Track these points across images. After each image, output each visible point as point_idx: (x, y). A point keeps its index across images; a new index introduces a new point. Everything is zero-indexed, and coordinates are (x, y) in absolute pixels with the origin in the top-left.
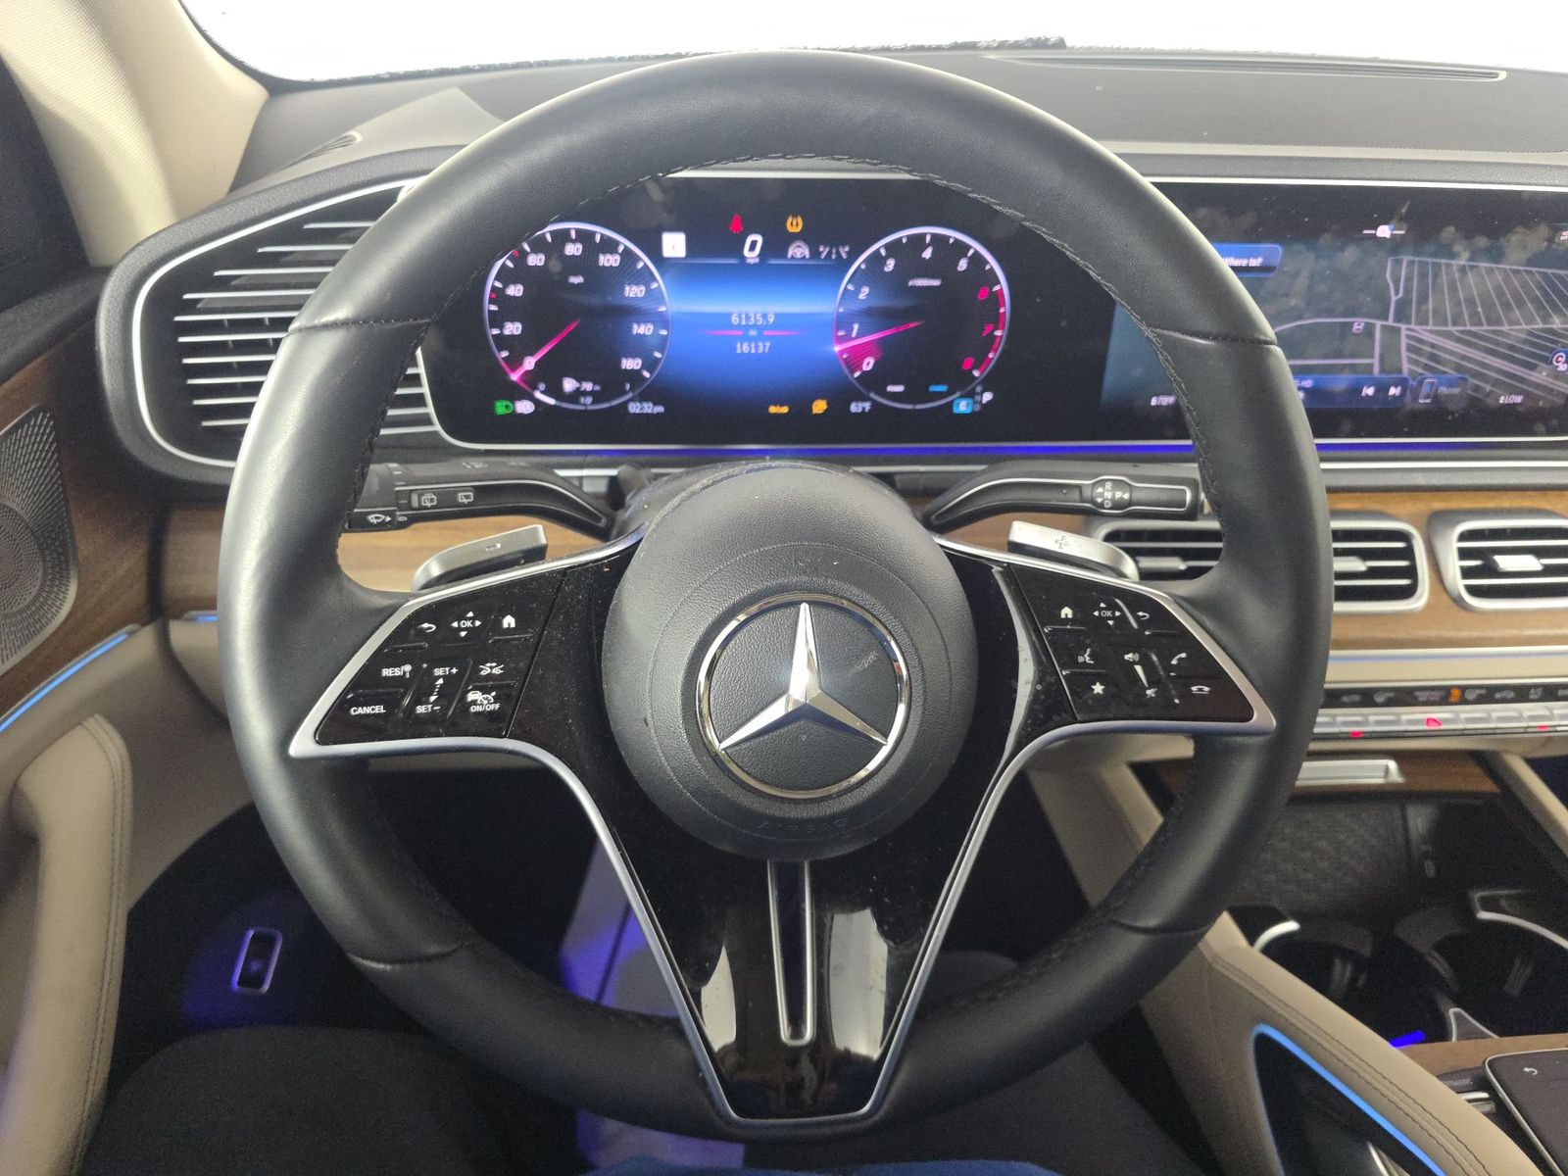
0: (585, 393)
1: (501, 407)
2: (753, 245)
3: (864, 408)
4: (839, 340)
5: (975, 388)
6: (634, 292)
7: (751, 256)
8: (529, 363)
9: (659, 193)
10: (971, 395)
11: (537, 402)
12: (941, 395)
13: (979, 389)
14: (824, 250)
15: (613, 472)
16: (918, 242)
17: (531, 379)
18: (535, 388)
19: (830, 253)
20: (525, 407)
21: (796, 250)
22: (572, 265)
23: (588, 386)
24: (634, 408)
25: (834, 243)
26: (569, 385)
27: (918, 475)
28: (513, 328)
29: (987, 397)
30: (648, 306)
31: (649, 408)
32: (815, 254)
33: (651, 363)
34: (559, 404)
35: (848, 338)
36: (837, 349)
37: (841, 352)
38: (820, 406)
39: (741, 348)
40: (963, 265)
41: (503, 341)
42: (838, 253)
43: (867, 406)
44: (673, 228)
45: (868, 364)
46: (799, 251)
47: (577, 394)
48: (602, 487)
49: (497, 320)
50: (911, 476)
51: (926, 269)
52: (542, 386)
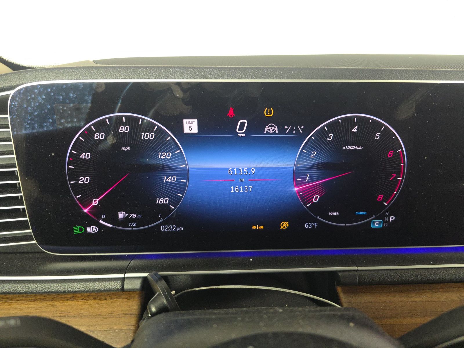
0: (132, 220)
1: (77, 230)
2: (242, 125)
3: (313, 226)
4: (297, 184)
5: (385, 212)
6: (164, 156)
7: (241, 133)
8: (95, 202)
9: (180, 92)
10: (381, 217)
11: (100, 226)
12: (363, 217)
13: (387, 213)
14: (288, 129)
15: (145, 275)
16: (349, 121)
17: (97, 212)
18: (100, 218)
19: (291, 130)
20: (92, 229)
21: (270, 128)
22: (122, 139)
23: (134, 216)
24: (164, 228)
25: (294, 124)
26: (121, 215)
27: (356, 272)
28: (84, 180)
29: (392, 218)
30: (174, 164)
31: (173, 228)
32: (282, 130)
33: (175, 201)
34: (114, 227)
35: (303, 183)
36: (296, 189)
37: (298, 192)
38: (285, 225)
39: (234, 190)
40: (378, 136)
41: (78, 188)
42: (297, 130)
43: (315, 224)
44: (190, 116)
45: (316, 198)
46: (271, 129)
47: (127, 220)
48: (137, 285)
49: (75, 175)
50: (351, 273)
51: (354, 140)
52: (104, 216)
